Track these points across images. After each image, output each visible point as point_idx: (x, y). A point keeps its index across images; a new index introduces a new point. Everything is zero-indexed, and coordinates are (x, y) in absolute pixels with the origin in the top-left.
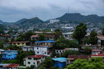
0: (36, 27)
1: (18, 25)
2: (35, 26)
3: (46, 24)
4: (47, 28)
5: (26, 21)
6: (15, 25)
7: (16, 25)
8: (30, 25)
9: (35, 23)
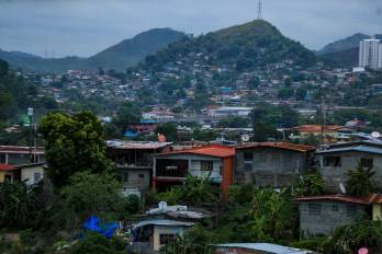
0: (266, 96)
1: (122, 78)
2: (254, 83)
3: (340, 74)
4: (346, 101)
5: (186, 52)
6: (102, 73)
7: (113, 74)
8: (216, 76)
9: (250, 66)
